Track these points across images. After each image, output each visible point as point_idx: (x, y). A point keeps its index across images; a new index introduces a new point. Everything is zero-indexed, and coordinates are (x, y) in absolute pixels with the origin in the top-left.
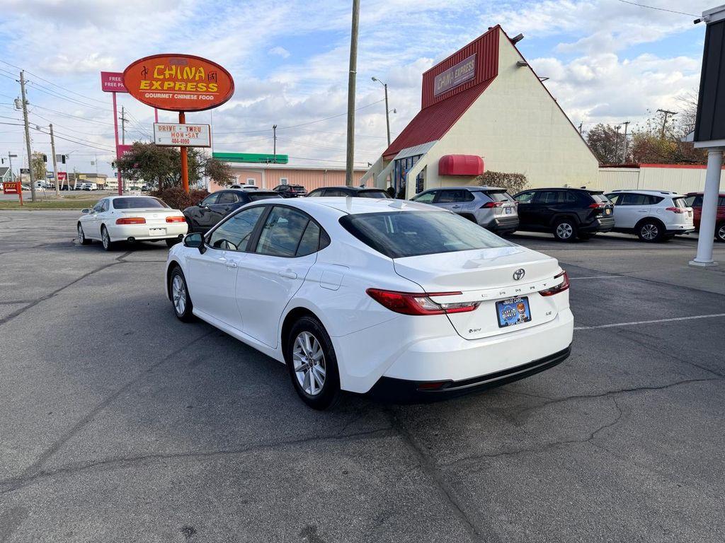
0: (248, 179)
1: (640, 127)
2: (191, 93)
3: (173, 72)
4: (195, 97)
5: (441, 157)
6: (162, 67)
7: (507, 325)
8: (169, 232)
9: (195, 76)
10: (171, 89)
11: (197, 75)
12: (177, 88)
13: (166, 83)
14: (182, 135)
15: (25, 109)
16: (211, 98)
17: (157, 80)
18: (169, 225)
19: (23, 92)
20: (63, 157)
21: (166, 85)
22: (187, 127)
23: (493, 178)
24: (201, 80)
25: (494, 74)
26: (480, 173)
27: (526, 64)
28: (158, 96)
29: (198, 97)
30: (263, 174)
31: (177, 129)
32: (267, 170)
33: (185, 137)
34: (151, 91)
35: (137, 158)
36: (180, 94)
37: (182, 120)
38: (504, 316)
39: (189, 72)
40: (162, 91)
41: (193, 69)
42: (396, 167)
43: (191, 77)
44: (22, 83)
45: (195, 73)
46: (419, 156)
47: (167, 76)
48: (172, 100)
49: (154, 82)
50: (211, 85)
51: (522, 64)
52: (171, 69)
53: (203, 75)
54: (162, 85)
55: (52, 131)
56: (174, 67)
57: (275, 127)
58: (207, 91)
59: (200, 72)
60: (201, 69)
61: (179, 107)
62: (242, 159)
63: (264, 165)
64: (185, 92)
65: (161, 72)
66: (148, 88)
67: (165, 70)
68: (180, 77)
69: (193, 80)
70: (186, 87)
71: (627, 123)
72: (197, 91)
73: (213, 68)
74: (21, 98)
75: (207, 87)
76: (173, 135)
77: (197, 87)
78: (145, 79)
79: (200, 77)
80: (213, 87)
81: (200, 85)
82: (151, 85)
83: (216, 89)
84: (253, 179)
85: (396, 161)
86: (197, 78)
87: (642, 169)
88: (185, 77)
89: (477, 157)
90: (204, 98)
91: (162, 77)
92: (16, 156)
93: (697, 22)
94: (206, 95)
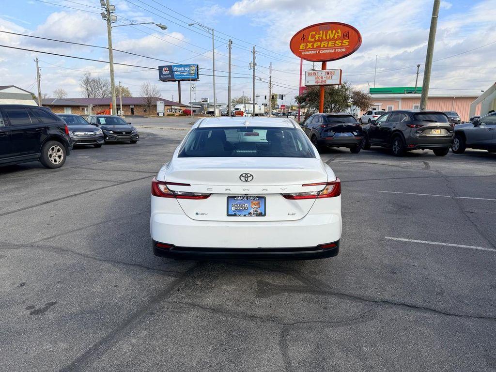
2: (331, 48)
3: (321, 36)
4: (333, 51)
6: (314, 33)
7: (235, 215)
9: (334, 36)
10: (318, 47)
11: (336, 36)
12: (322, 46)
13: (315, 44)
14: (322, 78)
15: (254, 68)
16: (344, 50)
17: (310, 42)
19: (254, 58)
20: (282, 96)
21: (315, 45)
22: (326, 72)
24: (338, 38)
28: (310, 52)
29: (335, 51)
30: (400, 101)
31: (319, 75)
32: (403, 99)
33: (324, 79)
34: (306, 49)
35: (309, 95)
36: (323, 50)
37: (324, 67)
38: (234, 208)
39: (331, 34)
40: (313, 49)
41: (334, 31)
43: (332, 37)
44: (254, 53)
45: (335, 34)
47: (317, 38)
48: (319, 55)
49: (308, 44)
50: (344, 41)
52: (319, 34)
53: (340, 34)
54: (313, 46)
55: (270, 81)
56: (321, 32)
58: (342, 46)
59: (339, 33)
60: (339, 31)
61: (322, 59)
64: (328, 48)
65: (313, 36)
66: (304, 48)
67: (315, 34)
68: (324, 38)
69: (333, 39)
70: (328, 45)
72: (335, 46)
73: (347, 29)
74: (253, 62)
75: (342, 43)
76: (316, 78)
77: (335, 43)
78: (303, 43)
79: (338, 36)
80: (346, 42)
81: (337, 42)
82: (307, 46)
83: (347, 44)
84: (391, 106)
86: (336, 37)
88: (328, 38)
90: (339, 50)
91: (313, 40)
92: (259, 96)
94: (340, 49)
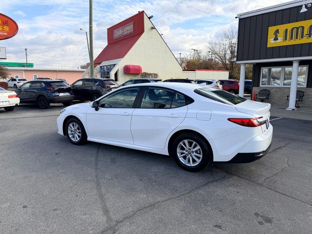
0: (15, 75)
1: (187, 55)
5: (124, 66)
8: (11, 103)
18: (10, 99)
23: (146, 75)
25: (143, 31)
26: (141, 73)
27: (155, 28)
30: (23, 72)
32: (25, 71)
42: (101, 69)
46: (114, 65)
50: (5, 27)
51: (153, 28)
57: (26, 50)
58: (3, 30)
62: (8, 65)
63: (23, 68)
71: (180, 54)
75: (3, 28)
80: (6, 28)
83: (8, 30)
84: (17, 75)
85: (101, 67)
87: (196, 71)
89: (139, 66)
93: (236, 18)
94: (3, 32)
